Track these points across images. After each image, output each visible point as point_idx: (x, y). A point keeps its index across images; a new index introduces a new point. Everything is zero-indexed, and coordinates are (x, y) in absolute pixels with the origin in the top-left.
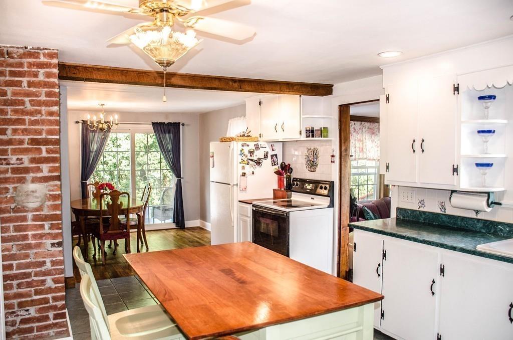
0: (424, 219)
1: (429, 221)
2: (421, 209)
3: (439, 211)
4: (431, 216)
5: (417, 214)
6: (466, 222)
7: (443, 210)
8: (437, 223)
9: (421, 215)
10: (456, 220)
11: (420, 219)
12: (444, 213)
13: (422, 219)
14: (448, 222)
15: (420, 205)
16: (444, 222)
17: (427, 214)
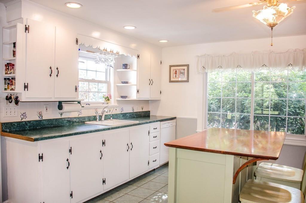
0: (30, 127)
1: (33, 127)
2: (24, 120)
3: (38, 119)
4: (35, 123)
5: (24, 124)
6: (58, 121)
7: (41, 117)
8: (40, 127)
9: (27, 125)
10: (52, 122)
11: (26, 127)
12: (41, 119)
13: (28, 127)
14: (47, 125)
15: (22, 117)
16: (44, 125)
17: (32, 122)
